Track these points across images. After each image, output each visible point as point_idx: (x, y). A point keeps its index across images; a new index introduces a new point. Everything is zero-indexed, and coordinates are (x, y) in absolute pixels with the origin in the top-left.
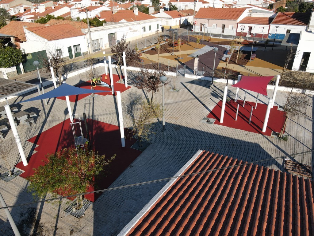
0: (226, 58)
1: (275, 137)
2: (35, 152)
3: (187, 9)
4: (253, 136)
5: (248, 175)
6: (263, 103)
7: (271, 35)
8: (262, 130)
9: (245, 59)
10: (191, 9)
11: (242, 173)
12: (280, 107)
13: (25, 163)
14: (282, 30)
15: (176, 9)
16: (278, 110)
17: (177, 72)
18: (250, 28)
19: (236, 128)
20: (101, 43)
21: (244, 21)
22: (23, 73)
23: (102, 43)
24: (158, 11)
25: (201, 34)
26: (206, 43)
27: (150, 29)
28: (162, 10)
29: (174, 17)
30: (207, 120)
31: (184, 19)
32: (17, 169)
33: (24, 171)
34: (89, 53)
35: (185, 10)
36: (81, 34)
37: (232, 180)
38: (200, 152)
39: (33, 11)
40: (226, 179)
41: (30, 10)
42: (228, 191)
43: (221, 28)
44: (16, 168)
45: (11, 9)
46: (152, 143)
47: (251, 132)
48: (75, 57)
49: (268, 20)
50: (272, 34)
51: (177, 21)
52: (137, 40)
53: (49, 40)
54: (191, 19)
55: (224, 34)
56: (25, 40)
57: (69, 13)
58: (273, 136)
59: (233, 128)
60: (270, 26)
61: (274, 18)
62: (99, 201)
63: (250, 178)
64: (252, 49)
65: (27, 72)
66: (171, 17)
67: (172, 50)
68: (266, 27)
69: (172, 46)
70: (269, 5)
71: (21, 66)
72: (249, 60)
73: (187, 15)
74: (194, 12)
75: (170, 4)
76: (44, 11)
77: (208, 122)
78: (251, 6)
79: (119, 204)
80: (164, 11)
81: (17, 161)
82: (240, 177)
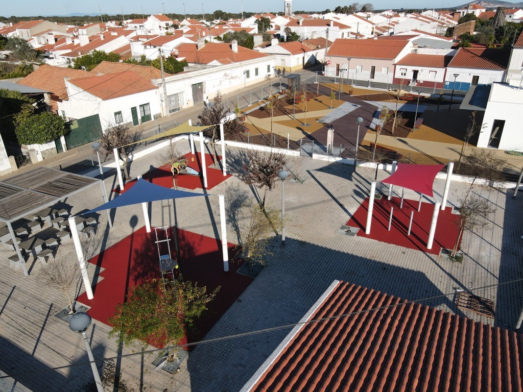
0: (377, 127)
1: (446, 256)
2: (100, 279)
3: (315, 37)
4: (414, 255)
5: (399, 317)
6: (430, 203)
7: (448, 84)
8: (426, 245)
9: (406, 127)
10: (321, 38)
11: (392, 314)
12: (456, 208)
13: (90, 296)
14: (465, 75)
15: (298, 37)
16: (452, 213)
17: (300, 151)
18: (416, 73)
19: (390, 243)
20: (181, 99)
21: (406, 62)
22: (64, 150)
23: (183, 98)
24: (268, 43)
25: (339, 80)
26: (345, 97)
27: (257, 74)
28: (275, 41)
29: (294, 52)
30: (346, 230)
31: (311, 55)
32: (79, 304)
33: (89, 308)
34: (162, 116)
35: (311, 39)
36: (151, 87)
37: (378, 323)
38: (336, 283)
39: (69, 42)
40: (371, 322)
41: (64, 40)
42: (372, 338)
43: (369, 72)
44: (77, 302)
45: (33, 37)
46: (267, 266)
47: (410, 249)
48: (142, 122)
49: (443, 59)
50: (450, 83)
51: (298, 58)
52: (236, 91)
53: (104, 99)
54: (321, 55)
55: (374, 80)
56: (66, 97)
57: (128, 47)
58: (443, 254)
59: (385, 242)
60: (446, 70)
61: (453, 57)
62: (198, 351)
63: (401, 321)
64: (417, 109)
65: (70, 149)
66: (289, 53)
67: (292, 110)
68: (441, 71)
69: (293, 103)
70: (447, 30)
71: (63, 139)
72: (413, 128)
73: (315, 47)
74: (327, 41)
75: (287, 30)
76: (88, 42)
77: (348, 232)
78: (417, 33)
79: (226, 355)
80: (278, 43)
81: (78, 291)
82: (389, 320)
